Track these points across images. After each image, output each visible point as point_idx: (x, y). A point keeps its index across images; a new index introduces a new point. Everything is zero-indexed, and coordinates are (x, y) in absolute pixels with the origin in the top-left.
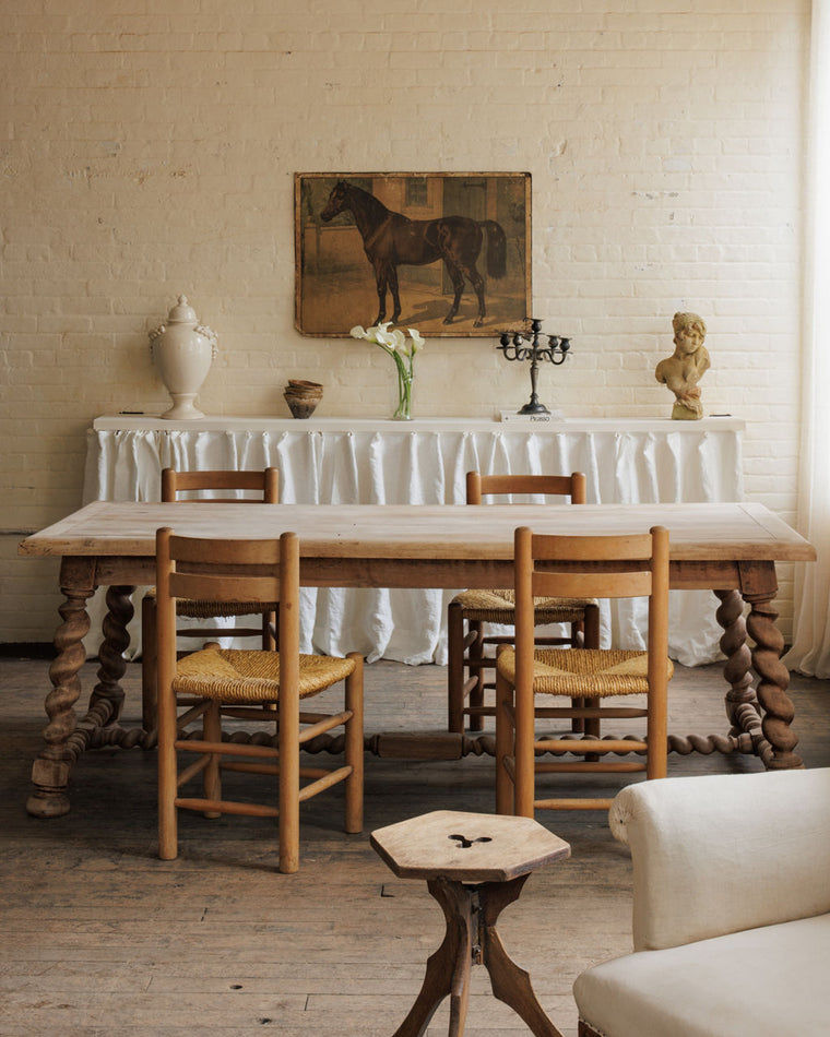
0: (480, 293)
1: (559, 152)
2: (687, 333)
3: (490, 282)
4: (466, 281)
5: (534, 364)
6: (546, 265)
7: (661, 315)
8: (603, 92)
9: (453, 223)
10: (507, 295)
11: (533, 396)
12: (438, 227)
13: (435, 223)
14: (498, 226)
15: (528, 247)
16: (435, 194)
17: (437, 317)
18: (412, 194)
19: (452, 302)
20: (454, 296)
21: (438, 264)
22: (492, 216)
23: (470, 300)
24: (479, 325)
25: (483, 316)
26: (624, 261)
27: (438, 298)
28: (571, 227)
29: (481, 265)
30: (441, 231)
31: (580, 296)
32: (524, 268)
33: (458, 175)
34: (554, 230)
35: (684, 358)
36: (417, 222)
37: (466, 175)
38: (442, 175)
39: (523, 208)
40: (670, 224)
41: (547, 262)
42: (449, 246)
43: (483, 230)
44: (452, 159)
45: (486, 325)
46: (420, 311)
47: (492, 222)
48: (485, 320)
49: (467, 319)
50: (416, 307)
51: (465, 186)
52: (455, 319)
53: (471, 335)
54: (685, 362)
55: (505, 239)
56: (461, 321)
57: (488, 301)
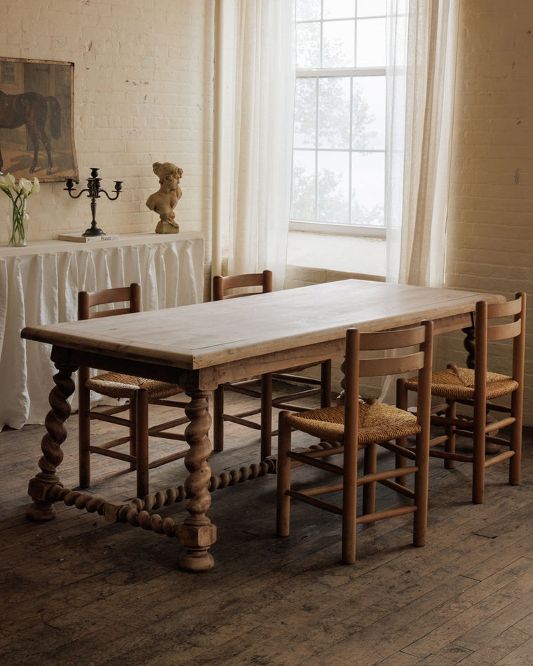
0: (48, 150)
1: (87, 49)
2: (174, 176)
3: (53, 142)
4: (39, 140)
5: (93, 201)
6: (81, 129)
7: (140, 164)
8: (111, 9)
9: (30, 97)
10: (63, 151)
11: (94, 223)
12: (22, 100)
13: (20, 96)
14: (56, 100)
15: (72, 116)
16: (18, 74)
17: (25, 168)
18: (6, 74)
19: (33, 156)
20: (34, 152)
21: (23, 128)
22: (52, 93)
23: (42, 155)
24: (49, 173)
25: (51, 167)
26: (121, 127)
27: (25, 154)
28: (95, 103)
29: (47, 129)
30: (23, 104)
31: (99, 152)
32: (70, 133)
33: (33, 62)
34: (85, 105)
35: (170, 193)
36: (9, 95)
37: (37, 62)
38: (23, 61)
39: (69, 88)
40: (144, 103)
41: (81, 127)
42: (29, 115)
43: (48, 103)
44: (28, 49)
45: (53, 173)
46: (15, 163)
47: (52, 97)
48: (53, 169)
49: (42, 169)
50: (12, 160)
51: (37, 70)
52: (36, 169)
53: (46, 181)
54: (171, 195)
55: (60, 111)
56: (39, 170)
57: (54, 156)
